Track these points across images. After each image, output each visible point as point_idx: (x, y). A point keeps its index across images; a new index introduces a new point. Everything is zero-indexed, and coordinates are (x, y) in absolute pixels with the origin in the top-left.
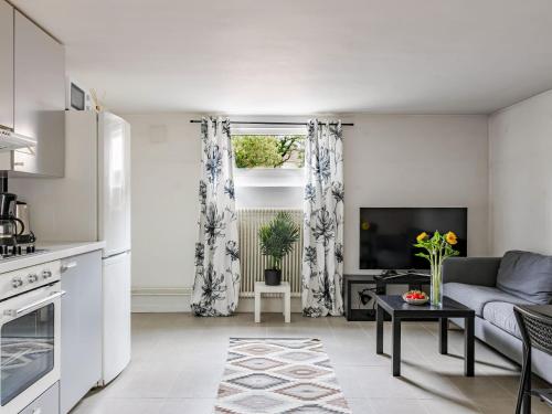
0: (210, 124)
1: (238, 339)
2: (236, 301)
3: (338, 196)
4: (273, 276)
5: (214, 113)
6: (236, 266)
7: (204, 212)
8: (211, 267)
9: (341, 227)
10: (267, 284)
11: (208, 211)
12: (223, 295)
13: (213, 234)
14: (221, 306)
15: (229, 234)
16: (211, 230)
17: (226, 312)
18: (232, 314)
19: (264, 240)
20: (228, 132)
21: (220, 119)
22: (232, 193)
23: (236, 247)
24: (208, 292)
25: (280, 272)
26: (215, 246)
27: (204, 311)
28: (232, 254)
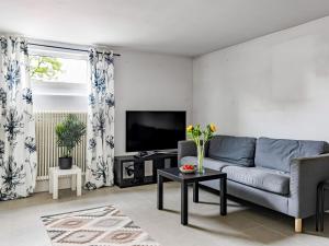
0: (9, 42)
1: (48, 217)
2: (34, 185)
3: (111, 103)
4: (66, 162)
5: (13, 33)
6: (34, 156)
7: (4, 114)
8: (11, 159)
9: (113, 124)
10: (62, 168)
11: (8, 114)
12: (22, 181)
13: (11, 132)
14: (21, 190)
15: (27, 131)
16: (11, 129)
17: (25, 194)
18: (31, 195)
19: (60, 135)
20: (26, 51)
21: (19, 40)
22: (29, 99)
23: (34, 142)
24: (8, 179)
25: (71, 159)
26: (14, 142)
27: (5, 196)
28: (30, 147)
